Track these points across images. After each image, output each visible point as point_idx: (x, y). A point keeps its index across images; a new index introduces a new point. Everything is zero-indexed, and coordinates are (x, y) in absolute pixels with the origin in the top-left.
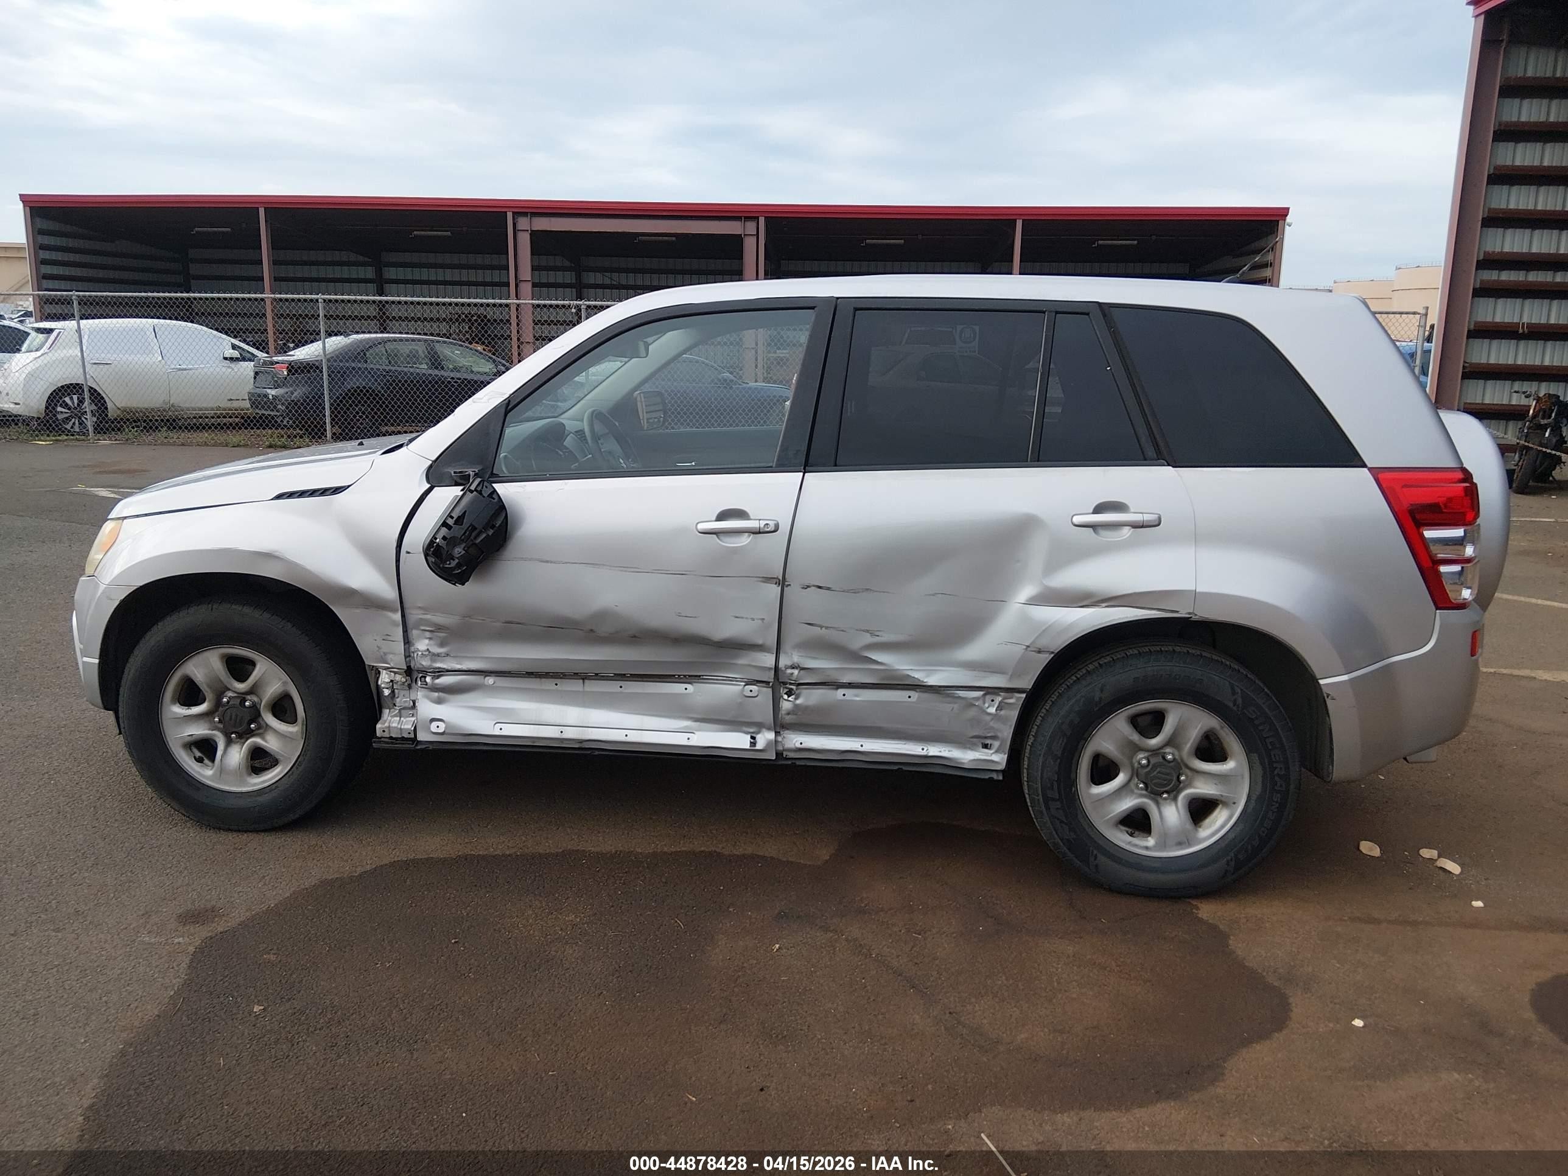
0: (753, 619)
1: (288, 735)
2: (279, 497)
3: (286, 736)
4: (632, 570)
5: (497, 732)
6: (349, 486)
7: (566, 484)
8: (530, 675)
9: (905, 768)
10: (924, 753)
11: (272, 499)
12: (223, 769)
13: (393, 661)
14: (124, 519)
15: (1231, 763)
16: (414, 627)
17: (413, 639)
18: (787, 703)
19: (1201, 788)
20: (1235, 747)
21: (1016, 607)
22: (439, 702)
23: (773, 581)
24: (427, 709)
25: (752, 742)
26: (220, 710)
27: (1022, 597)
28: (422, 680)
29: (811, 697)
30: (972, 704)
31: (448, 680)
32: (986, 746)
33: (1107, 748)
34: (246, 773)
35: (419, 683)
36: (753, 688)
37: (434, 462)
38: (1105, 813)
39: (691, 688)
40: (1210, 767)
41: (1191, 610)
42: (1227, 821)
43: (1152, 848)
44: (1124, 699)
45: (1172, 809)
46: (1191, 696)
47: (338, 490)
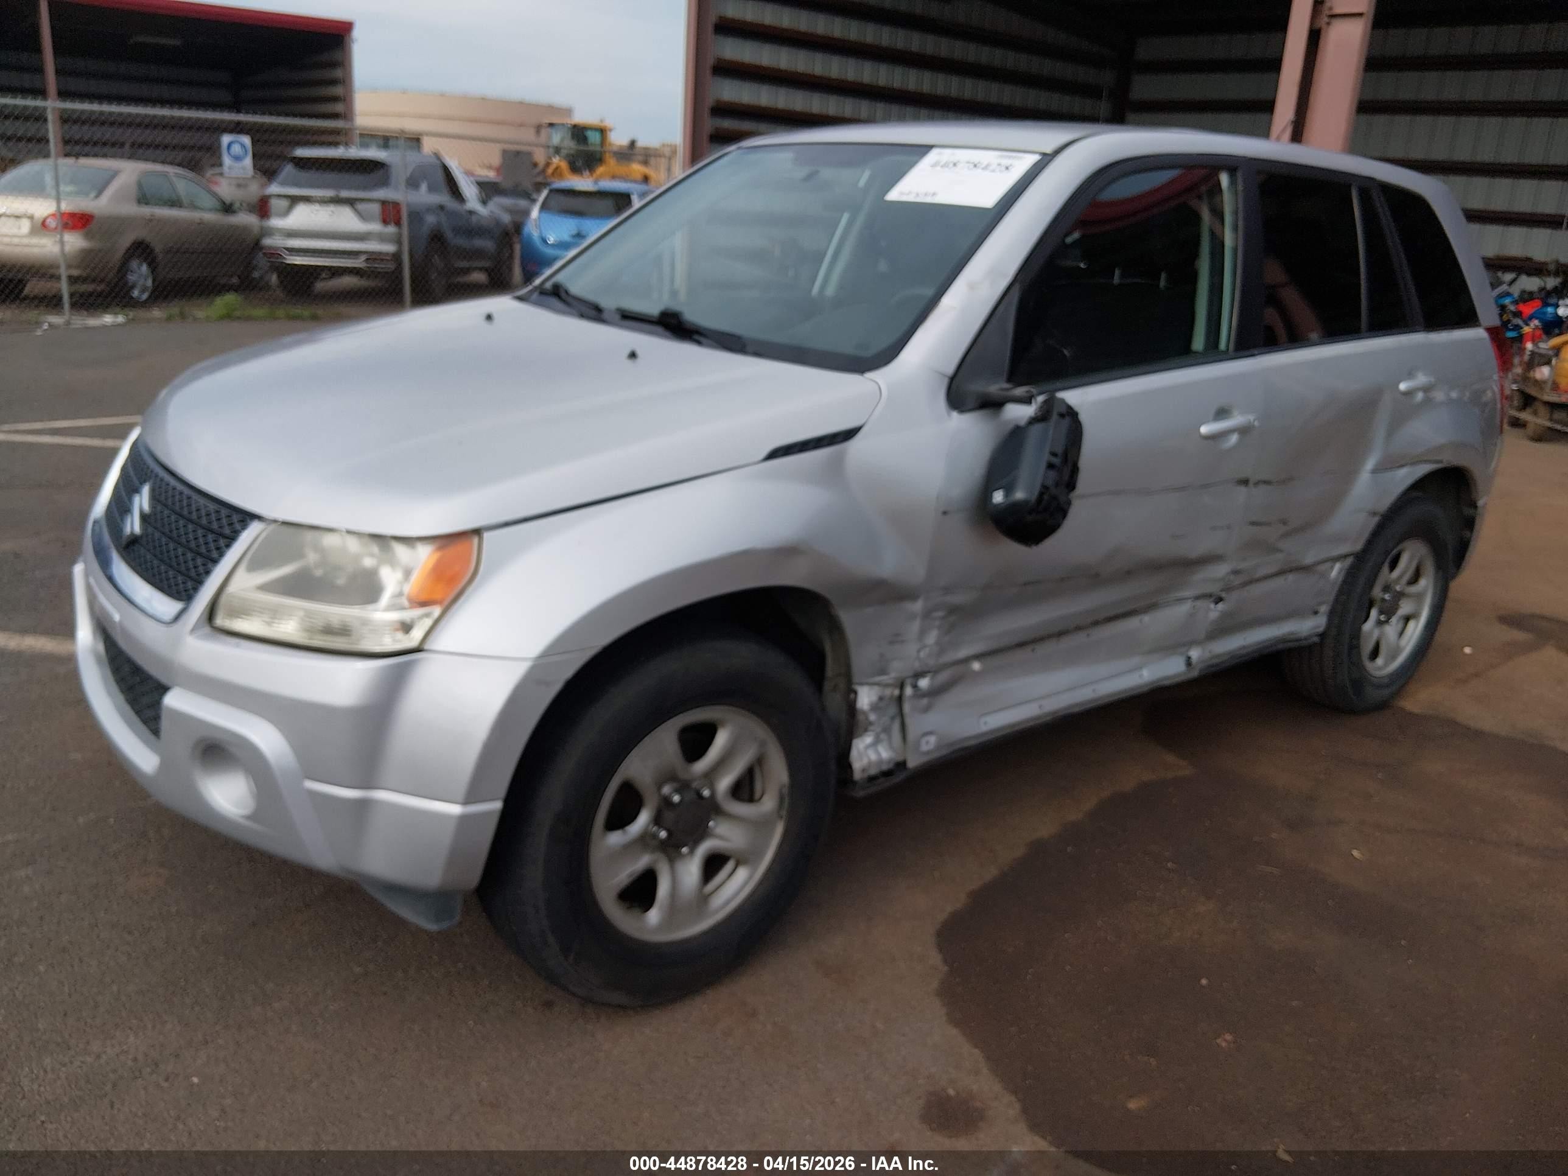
0: (1223, 528)
1: (760, 820)
2: (775, 454)
3: (757, 822)
4: (1145, 492)
5: (984, 728)
6: (861, 426)
9: (1264, 652)
10: (1280, 632)
11: (762, 461)
12: (674, 908)
13: (898, 669)
14: (477, 532)
15: (1423, 582)
16: (927, 615)
17: (922, 633)
18: (1214, 612)
19: (1405, 608)
20: (1429, 569)
21: (1365, 476)
22: (927, 709)
23: (1245, 482)
24: (917, 724)
25: (1189, 662)
26: (669, 816)
27: (1370, 464)
28: (915, 686)
29: (1232, 600)
30: (1324, 575)
31: (943, 677)
32: (1316, 613)
33: (1377, 592)
34: (703, 899)
35: (909, 691)
36: (1199, 603)
37: (952, 379)
38: (1367, 647)
39: (1146, 618)
40: (1413, 589)
41: (1450, 459)
42: (1415, 630)
43: (1383, 667)
44: (1398, 544)
45: (1391, 630)
46: (1426, 532)
47: (849, 434)
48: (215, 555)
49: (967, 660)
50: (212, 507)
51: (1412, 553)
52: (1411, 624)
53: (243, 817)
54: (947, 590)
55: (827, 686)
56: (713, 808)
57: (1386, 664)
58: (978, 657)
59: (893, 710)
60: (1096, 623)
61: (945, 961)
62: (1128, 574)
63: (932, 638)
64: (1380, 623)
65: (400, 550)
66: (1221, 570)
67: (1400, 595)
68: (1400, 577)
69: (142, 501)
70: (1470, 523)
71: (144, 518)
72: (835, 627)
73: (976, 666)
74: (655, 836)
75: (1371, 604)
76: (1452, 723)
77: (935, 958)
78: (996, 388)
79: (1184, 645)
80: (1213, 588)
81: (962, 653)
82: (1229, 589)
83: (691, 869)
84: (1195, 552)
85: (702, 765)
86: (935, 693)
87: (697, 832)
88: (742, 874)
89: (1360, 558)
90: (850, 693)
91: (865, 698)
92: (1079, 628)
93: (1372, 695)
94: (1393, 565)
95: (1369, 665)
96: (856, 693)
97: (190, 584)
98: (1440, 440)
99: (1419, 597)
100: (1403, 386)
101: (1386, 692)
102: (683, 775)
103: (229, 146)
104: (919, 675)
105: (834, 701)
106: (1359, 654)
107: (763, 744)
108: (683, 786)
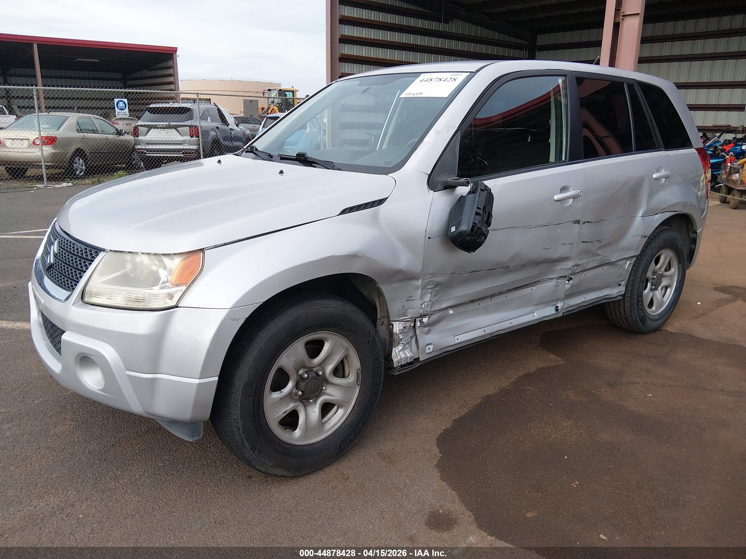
0: (569, 244)
1: (348, 386)
2: (344, 212)
3: (347, 387)
4: (528, 227)
5: (457, 342)
6: (388, 198)
7: (497, 181)
8: (472, 301)
9: (595, 304)
10: (603, 295)
11: (339, 215)
12: (307, 428)
13: (411, 313)
14: (202, 250)
15: (672, 270)
16: (424, 287)
17: (422, 296)
18: (568, 285)
19: (665, 282)
20: (675, 263)
21: (638, 218)
22: (428, 333)
23: (578, 222)
24: (424, 339)
25: (557, 309)
26: (302, 384)
27: (640, 214)
28: (421, 322)
29: (576, 279)
30: (621, 267)
31: (434, 317)
32: (620, 285)
33: (649, 274)
34: (321, 424)
35: (418, 324)
36: (559, 281)
37: (430, 176)
38: (647, 302)
39: (534, 288)
40: (668, 273)
41: (680, 210)
42: (670, 293)
43: (655, 311)
44: (658, 251)
45: (658, 293)
46: (672, 245)
47: (381, 202)
48: (84, 269)
49: (447, 308)
50: (83, 247)
51: (666, 256)
52: (669, 290)
53: (100, 390)
54: (433, 275)
55: (379, 322)
56: (325, 381)
57: (657, 310)
58: (451, 307)
59: (411, 334)
60: (509, 291)
61: (440, 452)
62: (523, 266)
63: (427, 298)
64: (652, 289)
65: (166, 260)
66: (570, 264)
67: (662, 276)
68: (661, 268)
69: (55, 248)
70: (694, 241)
71: (55, 255)
72: (380, 294)
73: (451, 312)
74: (296, 394)
75: (647, 281)
76: (691, 336)
77: (436, 450)
78: (451, 179)
79: (554, 301)
80: (567, 273)
81: (444, 306)
82: (574, 274)
83: (315, 411)
84: (556, 256)
85: (317, 360)
86: (431, 325)
87: (318, 392)
88: (341, 411)
89: (639, 258)
90: (390, 326)
91: (397, 327)
92: (500, 293)
93: (651, 324)
94: (657, 263)
95: (648, 310)
96: (393, 325)
97: (74, 283)
98: (675, 201)
99: (671, 277)
100: (654, 176)
101: (658, 323)
102: (309, 365)
103: (118, 103)
104: (423, 316)
105: (382, 330)
106: (642, 304)
107: (347, 349)
108: (309, 370)
